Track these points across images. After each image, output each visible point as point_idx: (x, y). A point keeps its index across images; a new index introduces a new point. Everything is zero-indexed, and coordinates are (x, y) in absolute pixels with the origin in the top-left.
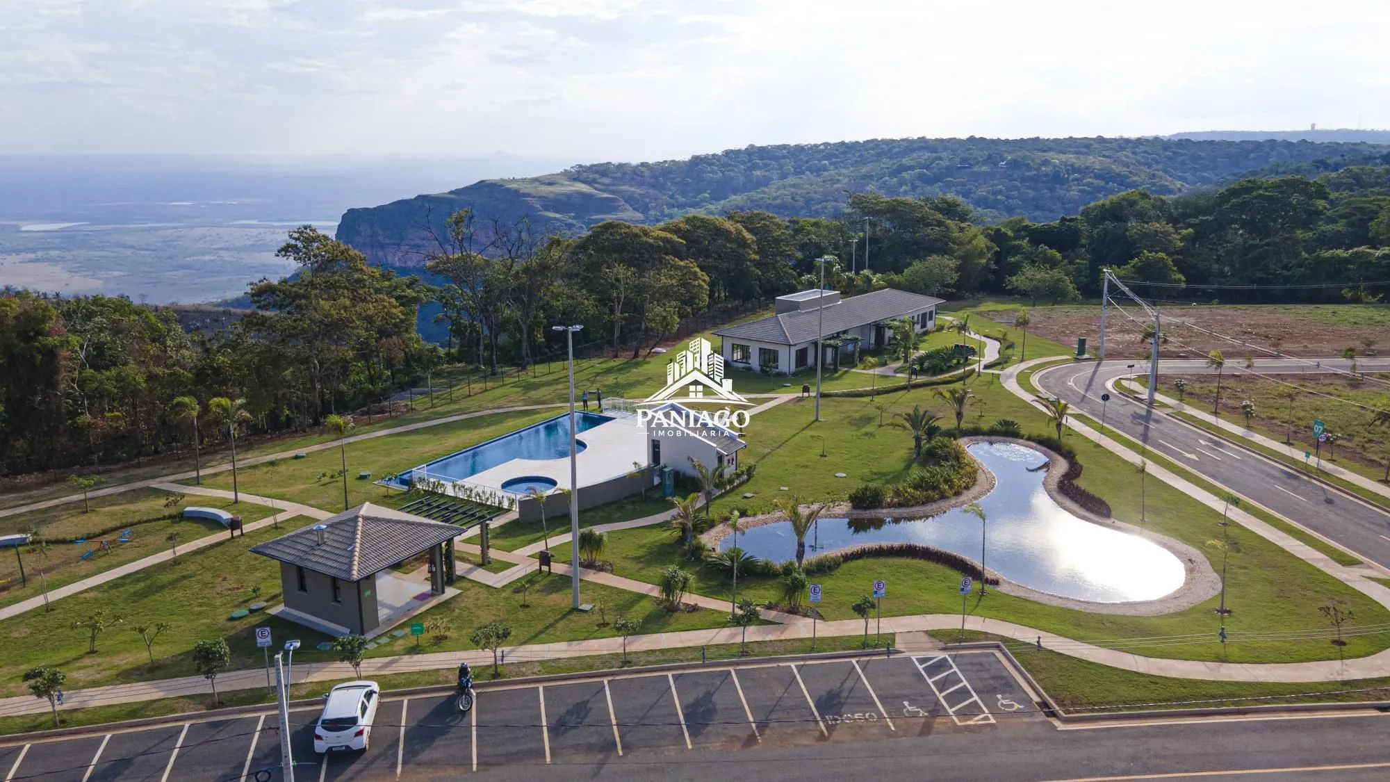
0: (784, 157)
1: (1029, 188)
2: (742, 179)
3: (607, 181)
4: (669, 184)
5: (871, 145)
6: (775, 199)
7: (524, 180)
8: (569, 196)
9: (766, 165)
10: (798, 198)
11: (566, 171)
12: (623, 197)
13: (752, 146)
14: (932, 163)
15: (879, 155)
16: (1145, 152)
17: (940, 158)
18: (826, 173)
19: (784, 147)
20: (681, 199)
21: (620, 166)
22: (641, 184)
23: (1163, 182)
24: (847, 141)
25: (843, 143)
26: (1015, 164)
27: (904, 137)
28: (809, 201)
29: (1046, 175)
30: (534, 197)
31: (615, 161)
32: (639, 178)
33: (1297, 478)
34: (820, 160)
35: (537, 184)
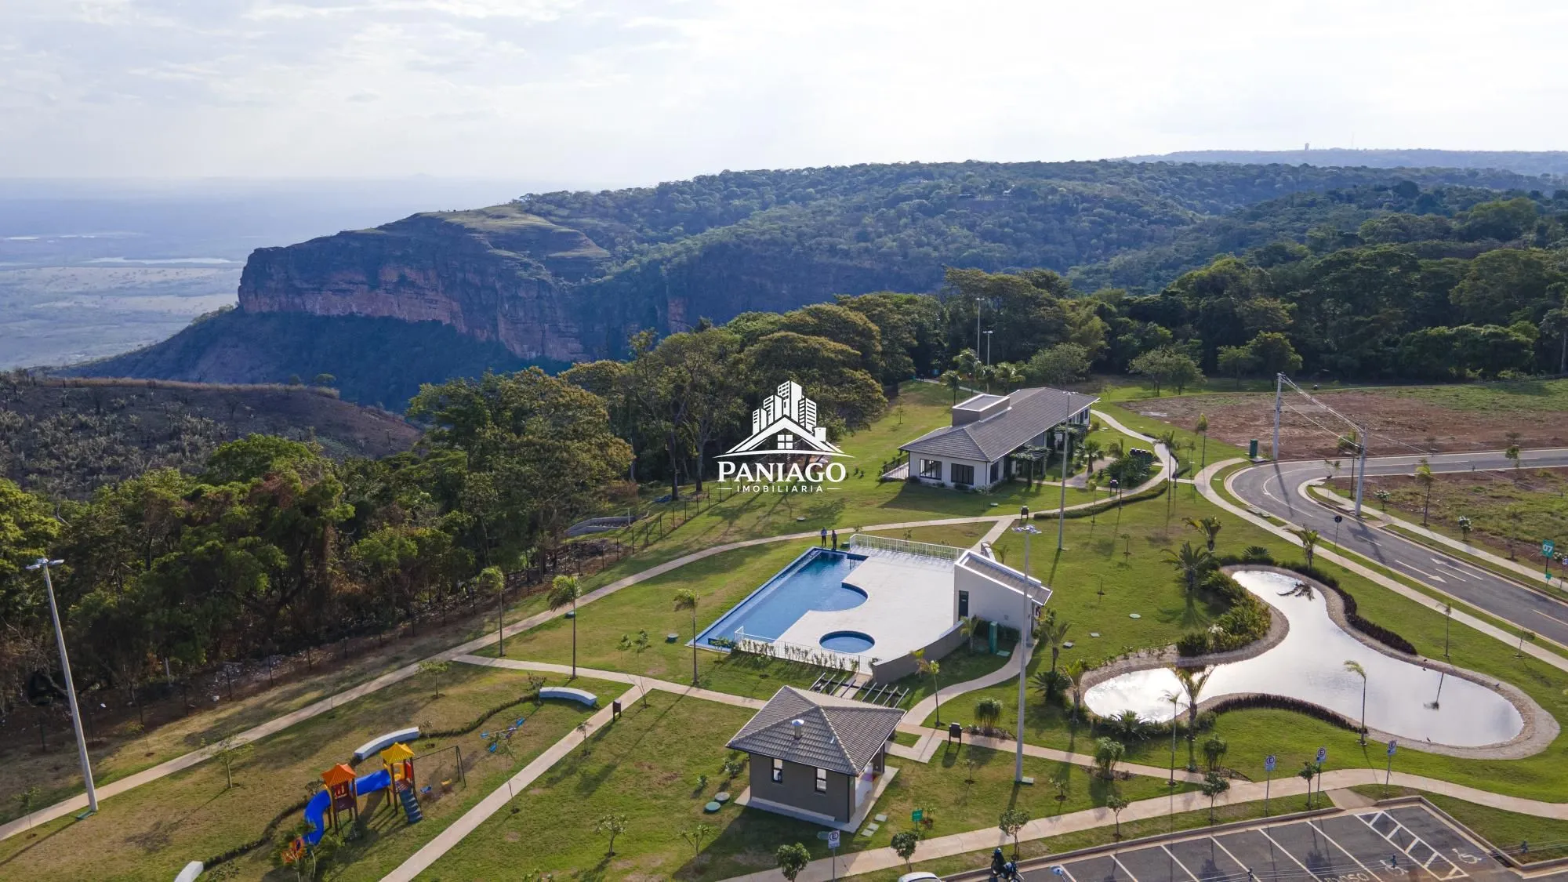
0: (764, 184)
1: (1037, 219)
2: (719, 210)
3: (564, 212)
4: (636, 215)
5: (859, 171)
6: (763, 233)
7: (467, 213)
8: (522, 231)
9: (746, 194)
10: (788, 233)
11: (515, 201)
12: (585, 231)
13: (727, 172)
14: (930, 192)
15: (870, 182)
16: (1151, 178)
17: (939, 187)
18: (814, 203)
19: (764, 172)
20: (652, 233)
21: (578, 195)
22: (604, 216)
23: (1175, 212)
24: (833, 166)
25: (828, 168)
26: (1019, 193)
27: (896, 162)
28: (800, 236)
29: (1054, 205)
30: (481, 233)
31: (572, 190)
32: (601, 209)
33: (1545, 600)
34: (805, 188)
35: (483, 217)
